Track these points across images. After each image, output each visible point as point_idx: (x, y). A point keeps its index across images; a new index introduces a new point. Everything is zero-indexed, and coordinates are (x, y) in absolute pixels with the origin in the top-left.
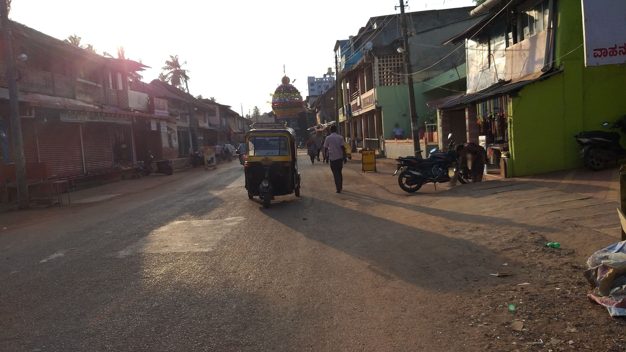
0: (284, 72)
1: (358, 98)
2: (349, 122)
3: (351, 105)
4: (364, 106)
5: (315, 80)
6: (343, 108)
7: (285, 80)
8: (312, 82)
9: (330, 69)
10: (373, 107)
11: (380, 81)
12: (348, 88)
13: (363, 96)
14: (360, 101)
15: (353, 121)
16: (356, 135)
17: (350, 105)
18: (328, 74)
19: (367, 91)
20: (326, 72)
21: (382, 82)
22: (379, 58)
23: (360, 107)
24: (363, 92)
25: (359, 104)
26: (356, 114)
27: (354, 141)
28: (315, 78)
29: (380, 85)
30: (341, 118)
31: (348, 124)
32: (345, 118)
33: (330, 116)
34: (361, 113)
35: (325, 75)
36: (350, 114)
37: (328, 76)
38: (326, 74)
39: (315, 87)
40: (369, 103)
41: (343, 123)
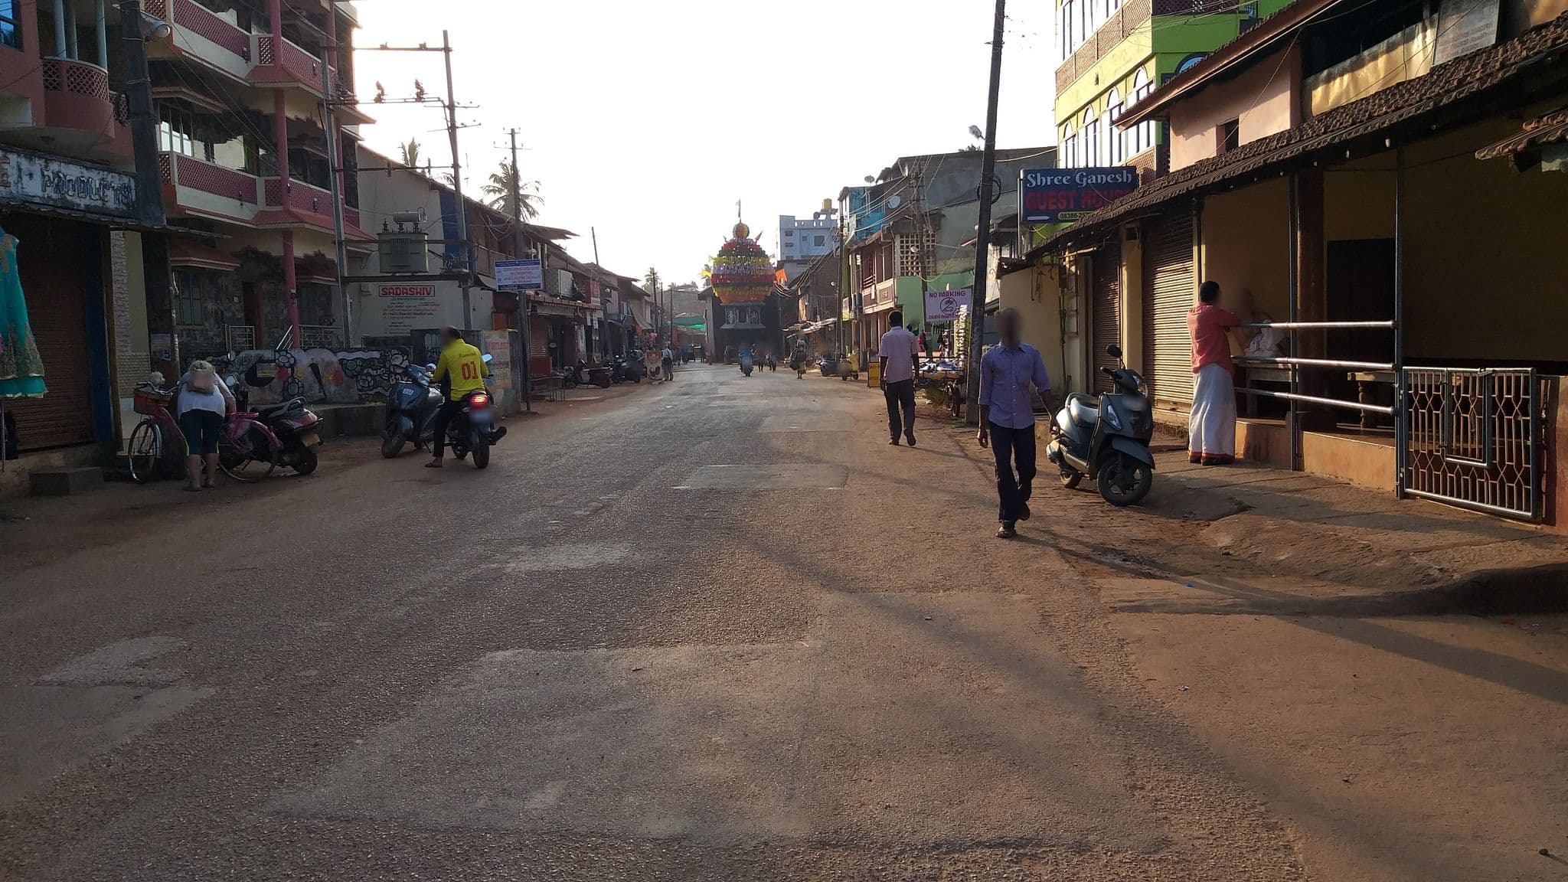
0: (739, 216)
1: (873, 286)
2: (858, 323)
3: (863, 295)
4: (881, 302)
5: (796, 224)
6: (850, 299)
7: (741, 230)
8: (789, 228)
9: (828, 202)
10: (892, 305)
11: (902, 268)
12: (859, 263)
13: (881, 286)
14: (875, 293)
15: (865, 321)
16: (868, 344)
17: (860, 295)
18: (823, 212)
19: (886, 280)
20: (819, 208)
21: (905, 271)
22: (902, 237)
23: (875, 301)
24: (880, 281)
25: (873, 297)
26: (868, 310)
27: (865, 354)
28: (796, 219)
29: (902, 274)
30: (847, 314)
31: (857, 326)
32: (852, 315)
33: (827, 309)
34: (876, 310)
35: (817, 215)
36: (861, 310)
37: (823, 217)
38: (819, 211)
39: (795, 239)
40: (886, 298)
41: (849, 322)
